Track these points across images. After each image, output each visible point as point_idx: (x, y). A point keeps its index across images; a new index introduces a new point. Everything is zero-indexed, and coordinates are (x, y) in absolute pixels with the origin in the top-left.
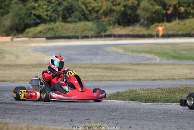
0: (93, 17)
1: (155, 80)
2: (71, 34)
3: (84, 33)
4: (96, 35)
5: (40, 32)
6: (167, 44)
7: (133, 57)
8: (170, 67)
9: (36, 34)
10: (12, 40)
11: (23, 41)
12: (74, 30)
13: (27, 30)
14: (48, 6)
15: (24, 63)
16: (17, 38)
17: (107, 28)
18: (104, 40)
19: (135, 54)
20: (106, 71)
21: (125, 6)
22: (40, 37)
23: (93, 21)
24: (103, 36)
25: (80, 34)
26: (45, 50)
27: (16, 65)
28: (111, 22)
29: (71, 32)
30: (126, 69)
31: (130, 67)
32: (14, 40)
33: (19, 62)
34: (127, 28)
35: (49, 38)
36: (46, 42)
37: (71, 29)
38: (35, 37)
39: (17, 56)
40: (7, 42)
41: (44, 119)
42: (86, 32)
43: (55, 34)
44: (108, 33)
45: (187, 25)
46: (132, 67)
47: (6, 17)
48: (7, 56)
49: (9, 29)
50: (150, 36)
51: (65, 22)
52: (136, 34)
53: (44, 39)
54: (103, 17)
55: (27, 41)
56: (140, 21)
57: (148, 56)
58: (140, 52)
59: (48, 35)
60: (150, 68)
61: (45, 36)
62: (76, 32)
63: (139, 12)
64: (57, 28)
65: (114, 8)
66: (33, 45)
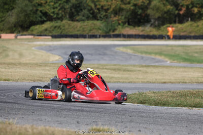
0: (102, 16)
2: (78, 33)
3: (92, 32)
4: (104, 34)
5: (46, 30)
7: (142, 58)
9: (41, 32)
10: (16, 37)
11: (28, 39)
12: (81, 29)
13: (32, 28)
14: (55, 3)
15: (28, 62)
16: (22, 35)
17: (116, 27)
18: (113, 40)
19: (144, 55)
20: (114, 72)
21: (135, 5)
22: (46, 35)
23: (101, 20)
24: (112, 36)
25: (88, 34)
26: (50, 49)
27: (20, 64)
28: (120, 22)
29: (78, 31)
30: (135, 71)
32: (19, 37)
33: (23, 60)
34: (137, 28)
35: (55, 37)
36: (52, 41)
37: (78, 27)
38: (41, 35)
39: (21, 55)
42: (94, 31)
43: (61, 32)
44: (116, 32)
46: (141, 69)
47: (11, 14)
48: (10, 53)
49: (13, 25)
50: (161, 37)
51: (72, 20)
52: (146, 34)
53: (50, 37)
54: (112, 16)
55: (31, 39)
56: (150, 21)
57: (158, 57)
58: (150, 53)
59: (54, 33)
60: (161, 70)
61: (51, 34)
62: (84, 31)
63: (149, 11)
64: (64, 26)
65: (123, 6)
66: (38, 43)
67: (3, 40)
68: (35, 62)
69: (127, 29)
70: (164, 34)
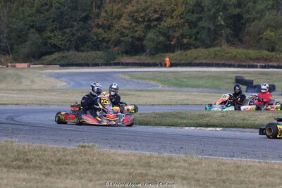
0: (103, 47)
1: (153, 105)
2: (83, 62)
3: (95, 61)
4: (106, 63)
5: (55, 59)
6: (170, 72)
7: (138, 83)
8: (171, 93)
9: (51, 61)
10: (29, 66)
11: (39, 67)
12: (85, 58)
13: (43, 57)
14: (63, 36)
15: (38, 88)
16: (34, 64)
17: (116, 57)
18: (113, 68)
19: (140, 81)
21: (132, 37)
22: (54, 64)
23: (103, 51)
24: (112, 64)
25: (91, 62)
26: (58, 76)
27: (31, 90)
28: (119, 52)
29: (83, 60)
30: (130, 95)
31: (133, 93)
32: (31, 66)
33: (35, 86)
34: (134, 57)
35: (63, 65)
36: (60, 69)
37: (83, 57)
38: (50, 64)
40: (24, 68)
41: (47, 138)
42: (97, 60)
43: (68, 62)
44: (116, 61)
45: (189, 55)
46: (136, 93)
47: (24, 46)
48: (23, 81)
49: (26, 56)
50: (155, 65)
51: (78, 51)
52: (142, 62)
53: (58, 66)
54: (112, 47)
55: (42, 67)
56: (146, 51)
57: (152, 82)
58: (145, 79)
59: (62, 62)
60: (152, 94)
61: (59, 63)
62: (88, 60)
63: (145, 42)
64: (70, 56)
65: (122, 39)
66: (48, 71)
67: (18, 69)
68: (44, 88)
69: (125, 58)
70: (158, 62)
